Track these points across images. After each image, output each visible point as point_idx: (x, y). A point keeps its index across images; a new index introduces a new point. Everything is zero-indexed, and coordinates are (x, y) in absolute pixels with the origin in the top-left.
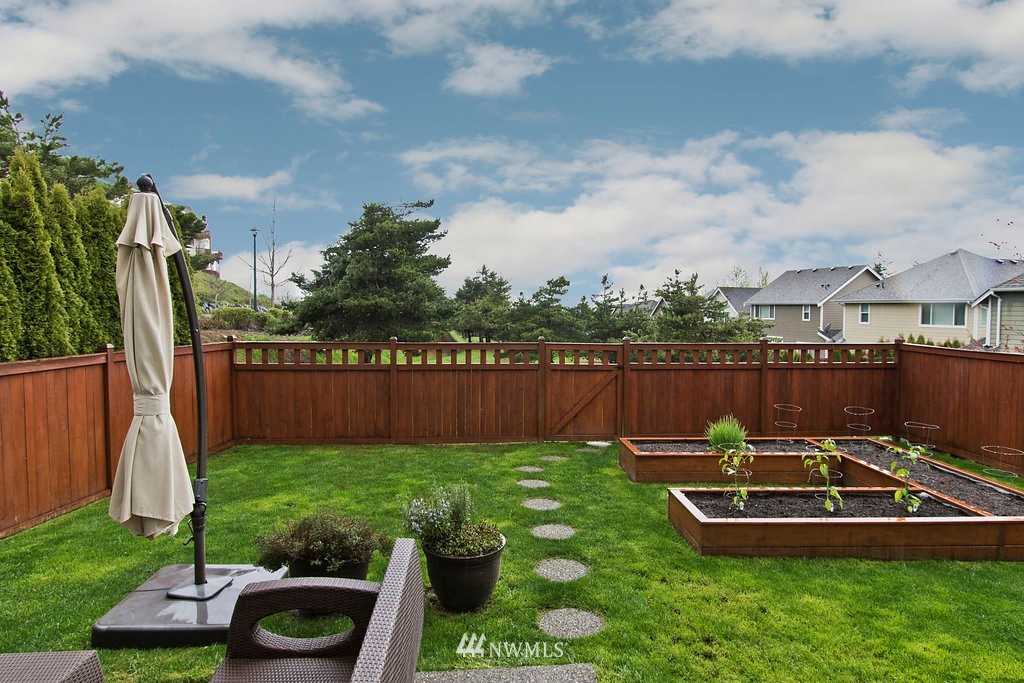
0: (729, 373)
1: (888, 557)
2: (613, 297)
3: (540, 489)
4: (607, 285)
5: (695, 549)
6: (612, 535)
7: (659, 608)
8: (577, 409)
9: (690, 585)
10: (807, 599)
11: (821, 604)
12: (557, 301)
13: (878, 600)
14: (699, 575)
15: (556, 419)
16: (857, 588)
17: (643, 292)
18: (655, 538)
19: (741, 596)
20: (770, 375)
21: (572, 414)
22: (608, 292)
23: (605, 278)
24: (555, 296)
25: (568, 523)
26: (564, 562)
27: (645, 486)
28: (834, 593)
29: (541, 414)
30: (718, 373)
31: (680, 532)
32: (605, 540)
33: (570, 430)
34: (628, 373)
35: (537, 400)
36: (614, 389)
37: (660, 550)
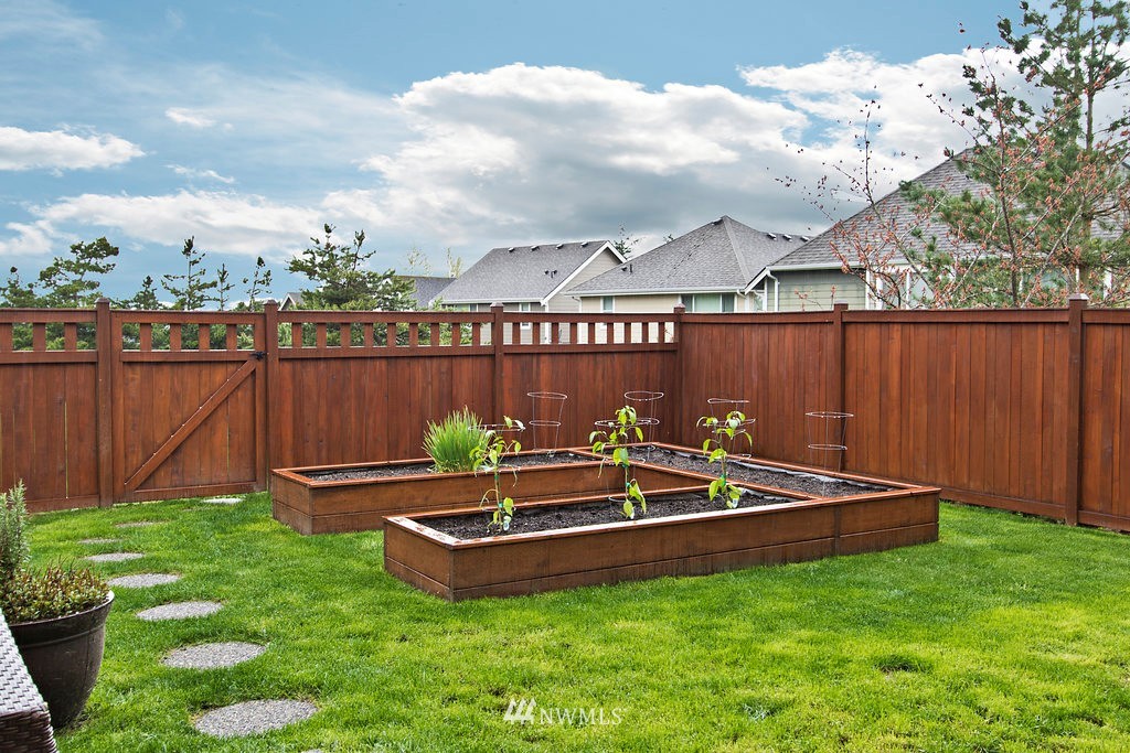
0: (445, 363)
1: (709, 570)
2: (204, 280)
3: (130, 562)
4: (193, 257)
5: (443, 596)
6: (293, 598)
7: (410, 670)
8: (176, 439)
9: (449, 637)
10: (622, 624)
11: (644, 628)
12: (93, 285)
13: (713, 611)
14: (459, 624)
15: (135, 460)
16: (683, 605)
17: (263, 270)
18: (370, 594)
19: (530, 636)
20: (508, 363)
21: (168, 449)
22: (196, 269)
23: (190, 244)
24: (90, 276)
25: (205, 597)
26: (217, 647)
27: (329, 538)
28: (656, 614)
29: (105, 449)
30: (428, 362)
31: (412, 583)
32: (286, 606)
33: (164, 480)
34: (275, 366)
35: (97, 422)
36: (249, 394)
37: (387, 604)
